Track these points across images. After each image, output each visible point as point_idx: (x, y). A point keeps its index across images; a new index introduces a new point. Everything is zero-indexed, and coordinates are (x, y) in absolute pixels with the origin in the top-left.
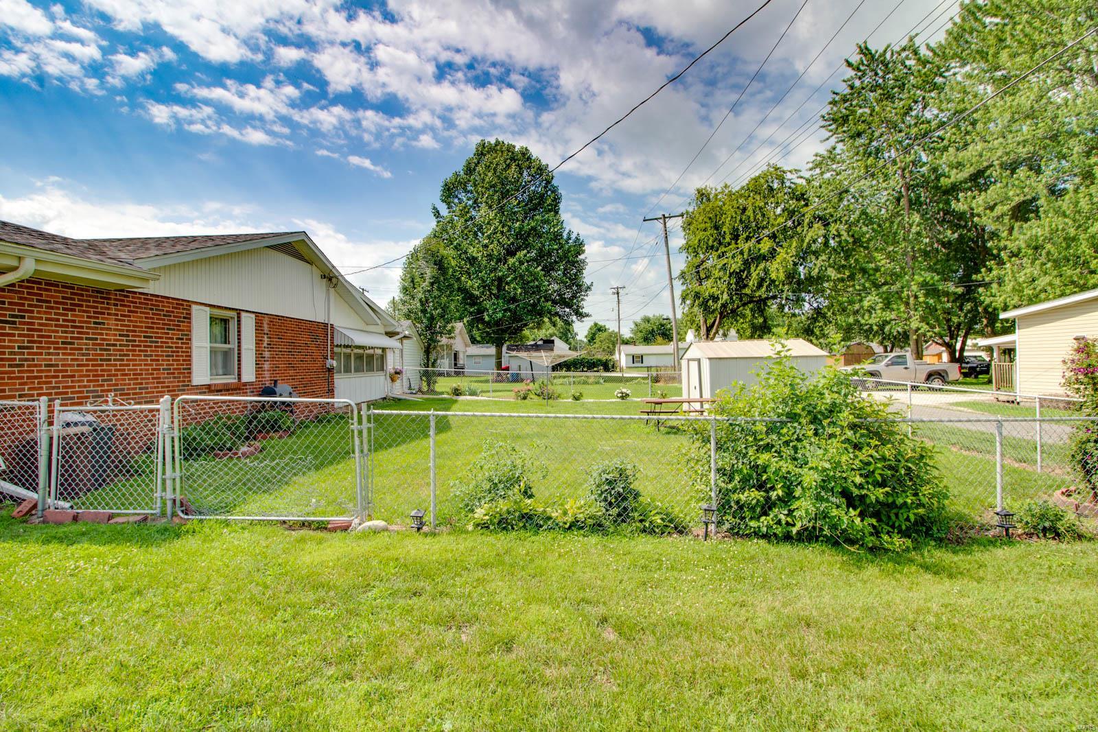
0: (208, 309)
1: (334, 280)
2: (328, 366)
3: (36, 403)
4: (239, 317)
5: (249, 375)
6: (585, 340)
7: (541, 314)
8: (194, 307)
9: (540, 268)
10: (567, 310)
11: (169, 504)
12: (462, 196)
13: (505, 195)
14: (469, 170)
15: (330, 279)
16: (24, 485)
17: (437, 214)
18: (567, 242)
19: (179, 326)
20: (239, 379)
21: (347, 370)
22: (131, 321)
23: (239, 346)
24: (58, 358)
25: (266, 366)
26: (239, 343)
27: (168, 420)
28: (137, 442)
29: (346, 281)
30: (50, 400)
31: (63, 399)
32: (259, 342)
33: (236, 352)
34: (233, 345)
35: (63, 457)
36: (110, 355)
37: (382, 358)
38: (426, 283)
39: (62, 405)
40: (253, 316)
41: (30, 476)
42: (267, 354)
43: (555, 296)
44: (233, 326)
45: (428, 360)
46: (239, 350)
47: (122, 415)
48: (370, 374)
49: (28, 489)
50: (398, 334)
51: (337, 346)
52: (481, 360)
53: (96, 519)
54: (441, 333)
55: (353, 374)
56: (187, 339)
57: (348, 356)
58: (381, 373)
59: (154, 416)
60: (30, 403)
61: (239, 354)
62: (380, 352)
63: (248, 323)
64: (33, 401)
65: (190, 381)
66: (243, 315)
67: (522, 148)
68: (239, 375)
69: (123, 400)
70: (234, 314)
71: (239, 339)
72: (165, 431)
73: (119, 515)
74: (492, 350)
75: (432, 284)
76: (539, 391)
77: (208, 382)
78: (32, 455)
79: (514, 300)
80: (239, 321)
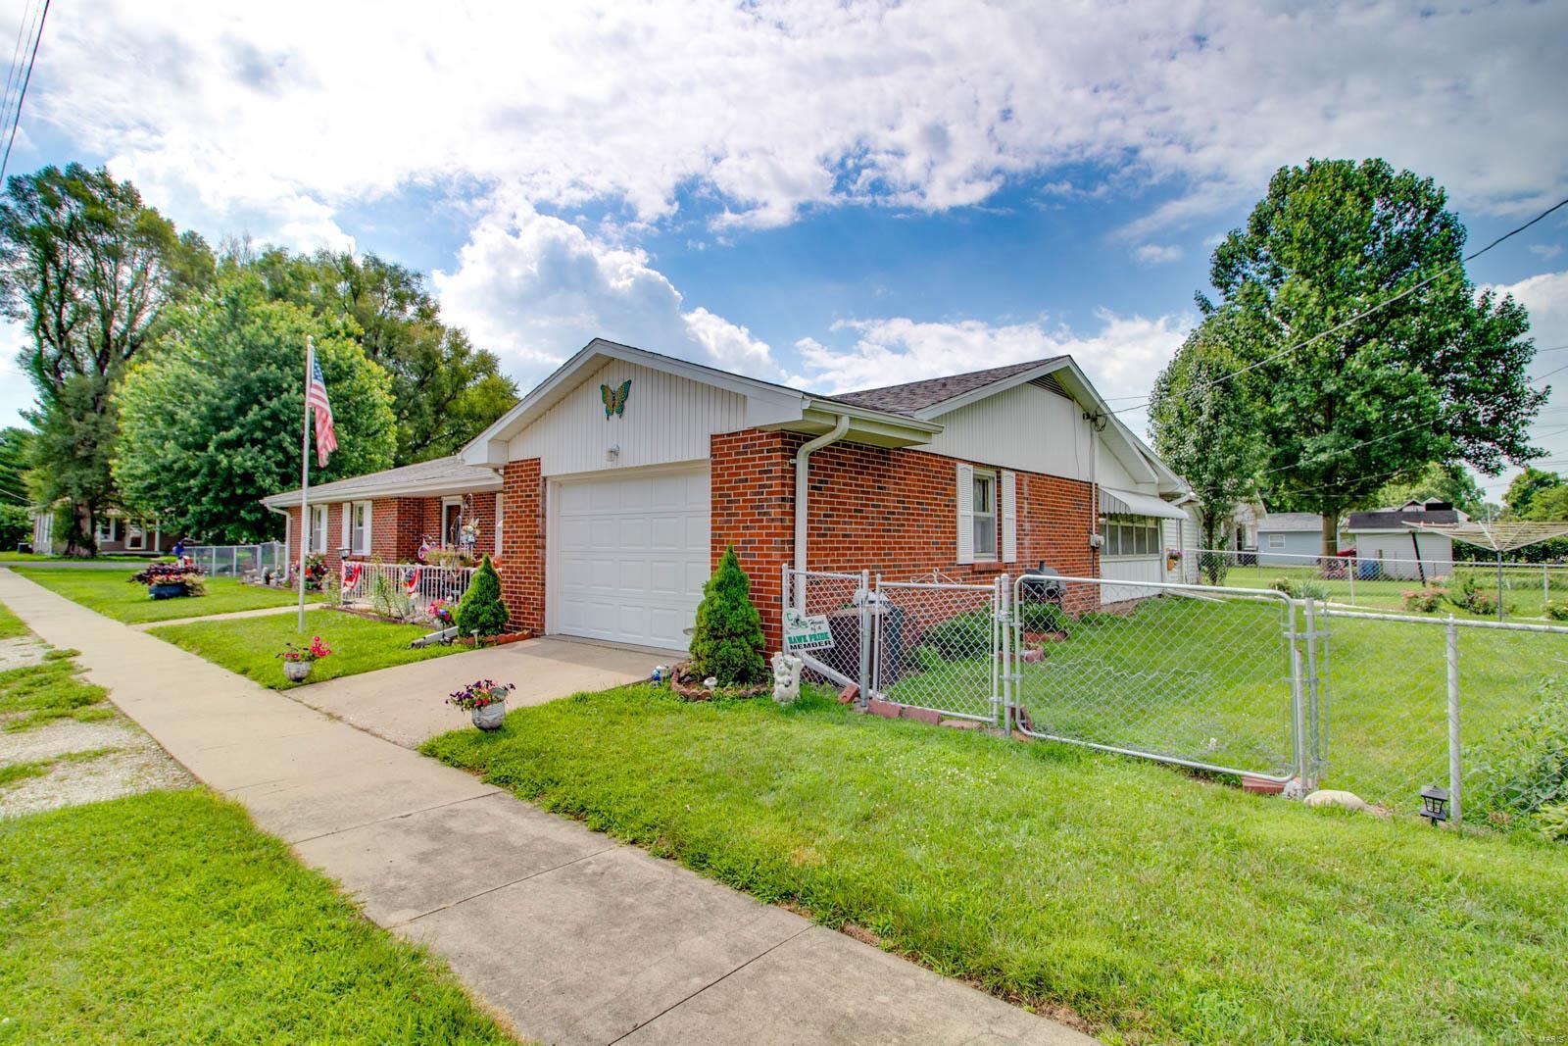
0: (971, 467)
1: (1101, 421)
2: (1093, 544)
3: (858, 576)
4: (999, 477)
5: (1010, 555)
6: (1502, 504)
7: (1424, 456)
8: (960, 465)
9: (1418, 369)
10: (1487, 445)
11: (1007, 713)
12: (1251, 269)
13: (1335, 253)
14: (1261, 227)
15: (1094, 420)
16: (837, 666)
17: (1206, 306)
18: (1481, 314)
19: (946, 489)
20: (1000, 558)
21: (1114, 551)
22: (906, 485)
23: (999, 515)
24: (852, 528)
25: (1027, 542)
26: (999, 510)
27: (1005, 604)
28: (910, 631)
29: (1116, 420)
30: (872, 573)
31: (882, 573)
32: (1019, 509)
33: (996, 523)
34: (992, 513)
35: (886, 640)
36: (890, 525)
37: (1155, 533)
38: (1205, 416)
39: (883, 579)
40: (1013, 474)
41: (851, 658)
42: (1027, 526)
43: (1455, 420)
44: (992, 488)
45: (1210, 536)
46: (1000, 520)
47: (923, 594)
48: (1141, 557)
49: (840, 671)
50: (1178, 496)
51: (1104, 515)
52: (1284, 540)
53: (923, 717)
54: (1234, 495)
55: (1120, 557)
56: (952, 507)
57: (1114, 529)
58: (1154, 556)
59: (987, 598)
60: (853, 576)
61: (1000, 525)
62: (1151, 524)
63: (1009, 481)
64: (856, 574)
65: (955, 559)
66: (1004, 473)
67: (1368, 162)
68: (1000, 553)
69: (949, 575)
70: (992, 473)
71: (999, 505)
72: (1003, 619)
73: (951, 717)
74: (1315, 522)
75: (1215, 416)
76: (1462, 597)
77: (972, 561)
78: (854, 635)
79: (1364, 432)
80: (999, 482)
